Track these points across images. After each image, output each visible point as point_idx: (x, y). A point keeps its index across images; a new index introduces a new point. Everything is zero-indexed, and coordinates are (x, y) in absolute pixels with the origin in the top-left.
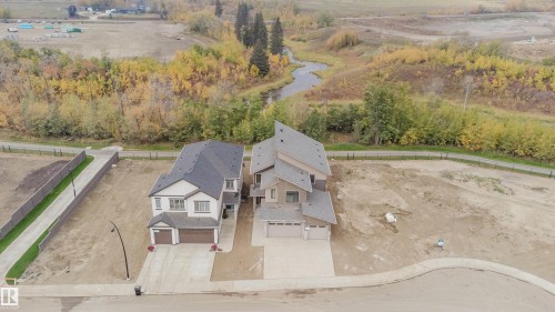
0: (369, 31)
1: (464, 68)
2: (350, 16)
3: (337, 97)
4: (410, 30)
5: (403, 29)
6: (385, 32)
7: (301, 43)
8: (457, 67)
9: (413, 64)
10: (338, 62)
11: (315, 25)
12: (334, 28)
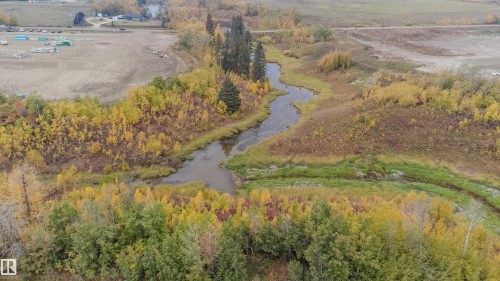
0: (367, 48)
1: (471, 117)
2: (352, 25)
3: (308, 151)
4: (413, 48)
5: (407, 46)
6: (385, 49)
7: (293, 59)
8: (463, 115)
9: (408, 106)
10: (326, 91)
11: (312, 39)
12: (330, 44)
